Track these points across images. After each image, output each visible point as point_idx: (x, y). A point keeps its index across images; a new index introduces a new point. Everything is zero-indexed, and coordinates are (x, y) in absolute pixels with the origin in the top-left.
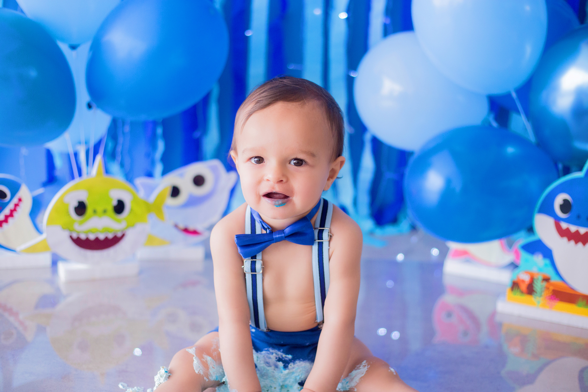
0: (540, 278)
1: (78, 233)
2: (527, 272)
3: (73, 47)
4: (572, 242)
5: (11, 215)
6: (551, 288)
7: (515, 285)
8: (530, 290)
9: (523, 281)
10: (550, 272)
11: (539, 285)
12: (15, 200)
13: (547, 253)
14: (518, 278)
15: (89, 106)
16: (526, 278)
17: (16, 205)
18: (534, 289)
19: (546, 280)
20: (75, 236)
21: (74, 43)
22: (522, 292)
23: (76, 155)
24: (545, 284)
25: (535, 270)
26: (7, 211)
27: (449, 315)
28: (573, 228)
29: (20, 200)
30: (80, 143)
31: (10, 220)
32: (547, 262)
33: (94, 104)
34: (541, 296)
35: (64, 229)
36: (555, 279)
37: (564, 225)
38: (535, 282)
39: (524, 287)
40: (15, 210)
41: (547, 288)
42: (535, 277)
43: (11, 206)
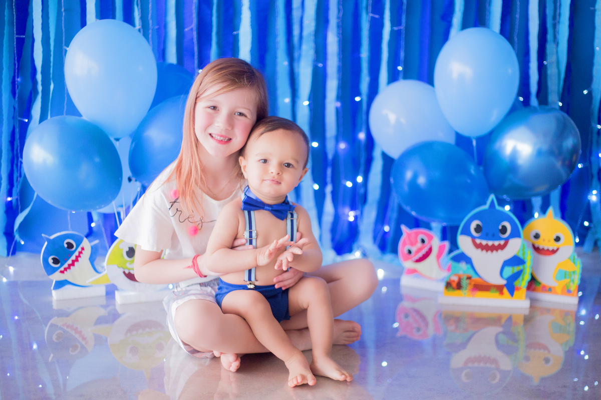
0: (465, 277)
1: (129, 269)
2: (456, 275)
3: (117, 140)
4: (484, 251)
5: (77, 260)
6: (473, 283)
7: (448, 285)
8: (459, 286)
9: (454, 281)
10: (471, 273)
11: (464, 282)
12: (79, 249)
13: (468, 260)
14: (450, 279)
15: (130, 180)
16: (456, 279)
17: (80, 253)
18: (462, 285)
19: (469, 278)
20: (127, 272)
21: (117, 137)
22: (454, 289)
23: (119, 214)
24: (468, 281)
25: (461, 273)
26: (73, 258)
27: (407, 316)
28: (484, 242)
29: (83, 249)
30: (122, 206)
31: (76, 263)
32: (469, 266)
33: (133, 179)
34: (466, 289)
35: (119, 267)
36: (475, 277)
37: (478, 241)
38: (462, 280)
39: (454, 285)
40: (79, 256)
41: (470, 284)
42: (462, 278)
43: (77, 253)
